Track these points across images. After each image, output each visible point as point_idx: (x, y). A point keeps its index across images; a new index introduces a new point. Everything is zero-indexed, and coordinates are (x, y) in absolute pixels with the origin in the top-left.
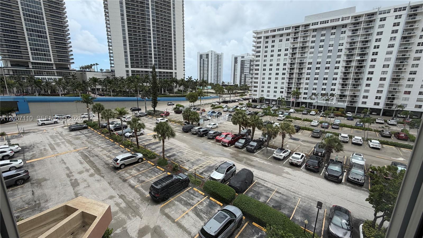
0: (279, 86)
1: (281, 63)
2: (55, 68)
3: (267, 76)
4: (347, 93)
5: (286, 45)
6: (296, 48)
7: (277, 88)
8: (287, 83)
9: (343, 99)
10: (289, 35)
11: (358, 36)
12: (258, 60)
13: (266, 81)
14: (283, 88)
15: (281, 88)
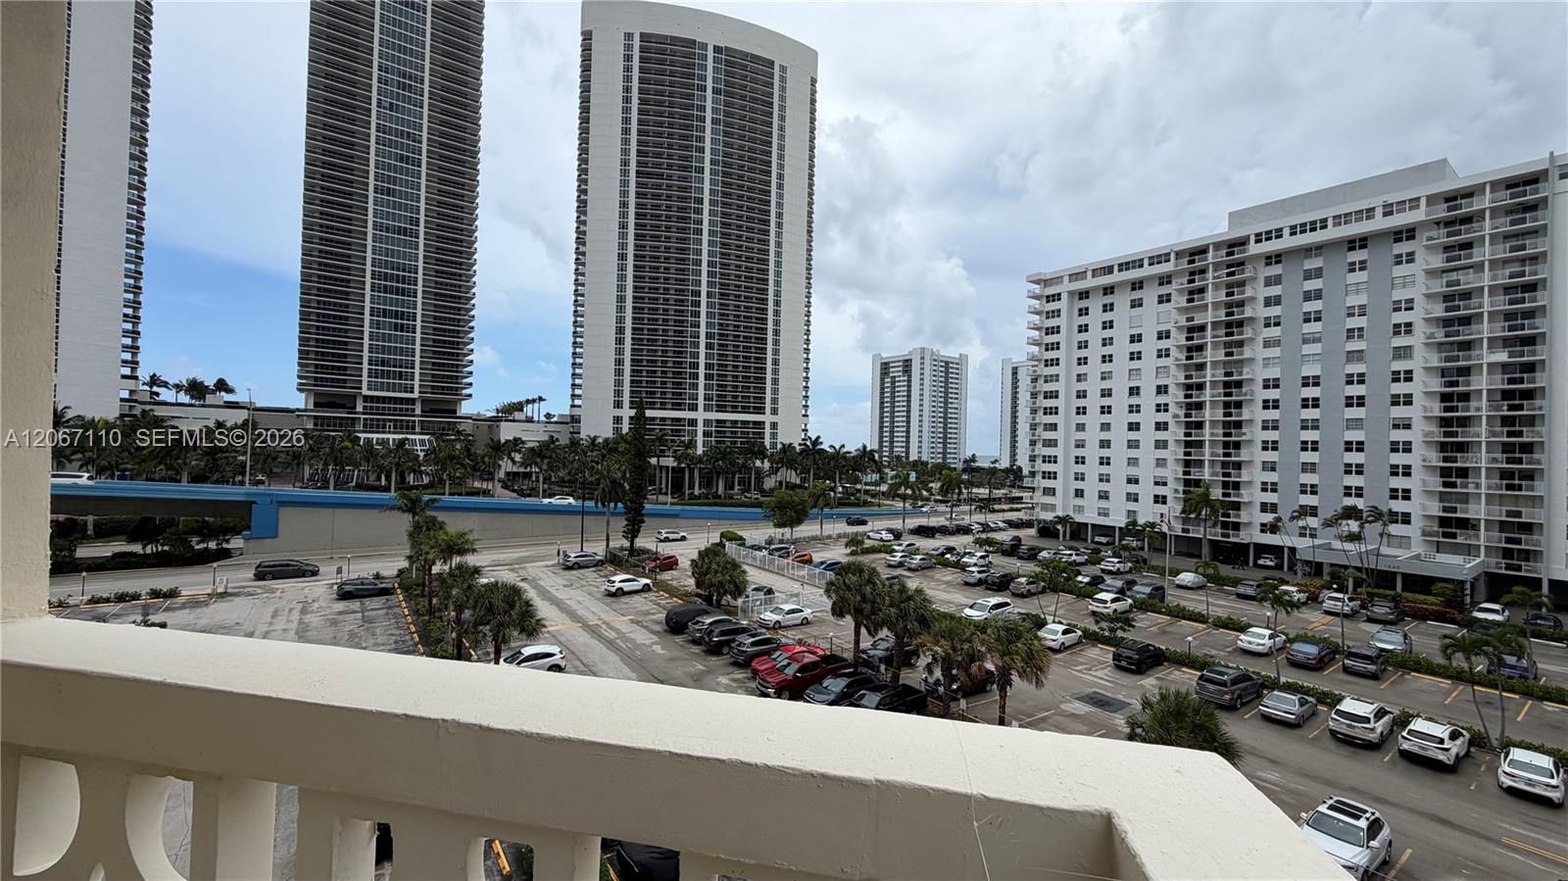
0: (1147, 472)
1: (1148, 384)
2: (418, 411)
3: (1093, 436)
4: (1478, 511)
5: (1160, 317)
6: (1202, 328)
7: (1136, 482)
8: (1181, 464)
9: (1459, 540)
10: (1169, 282)
11: (1478, 267)
12: (1051, 376)
13: (1092, 452)
14: (1165, 484)
15: (1156, 483)
